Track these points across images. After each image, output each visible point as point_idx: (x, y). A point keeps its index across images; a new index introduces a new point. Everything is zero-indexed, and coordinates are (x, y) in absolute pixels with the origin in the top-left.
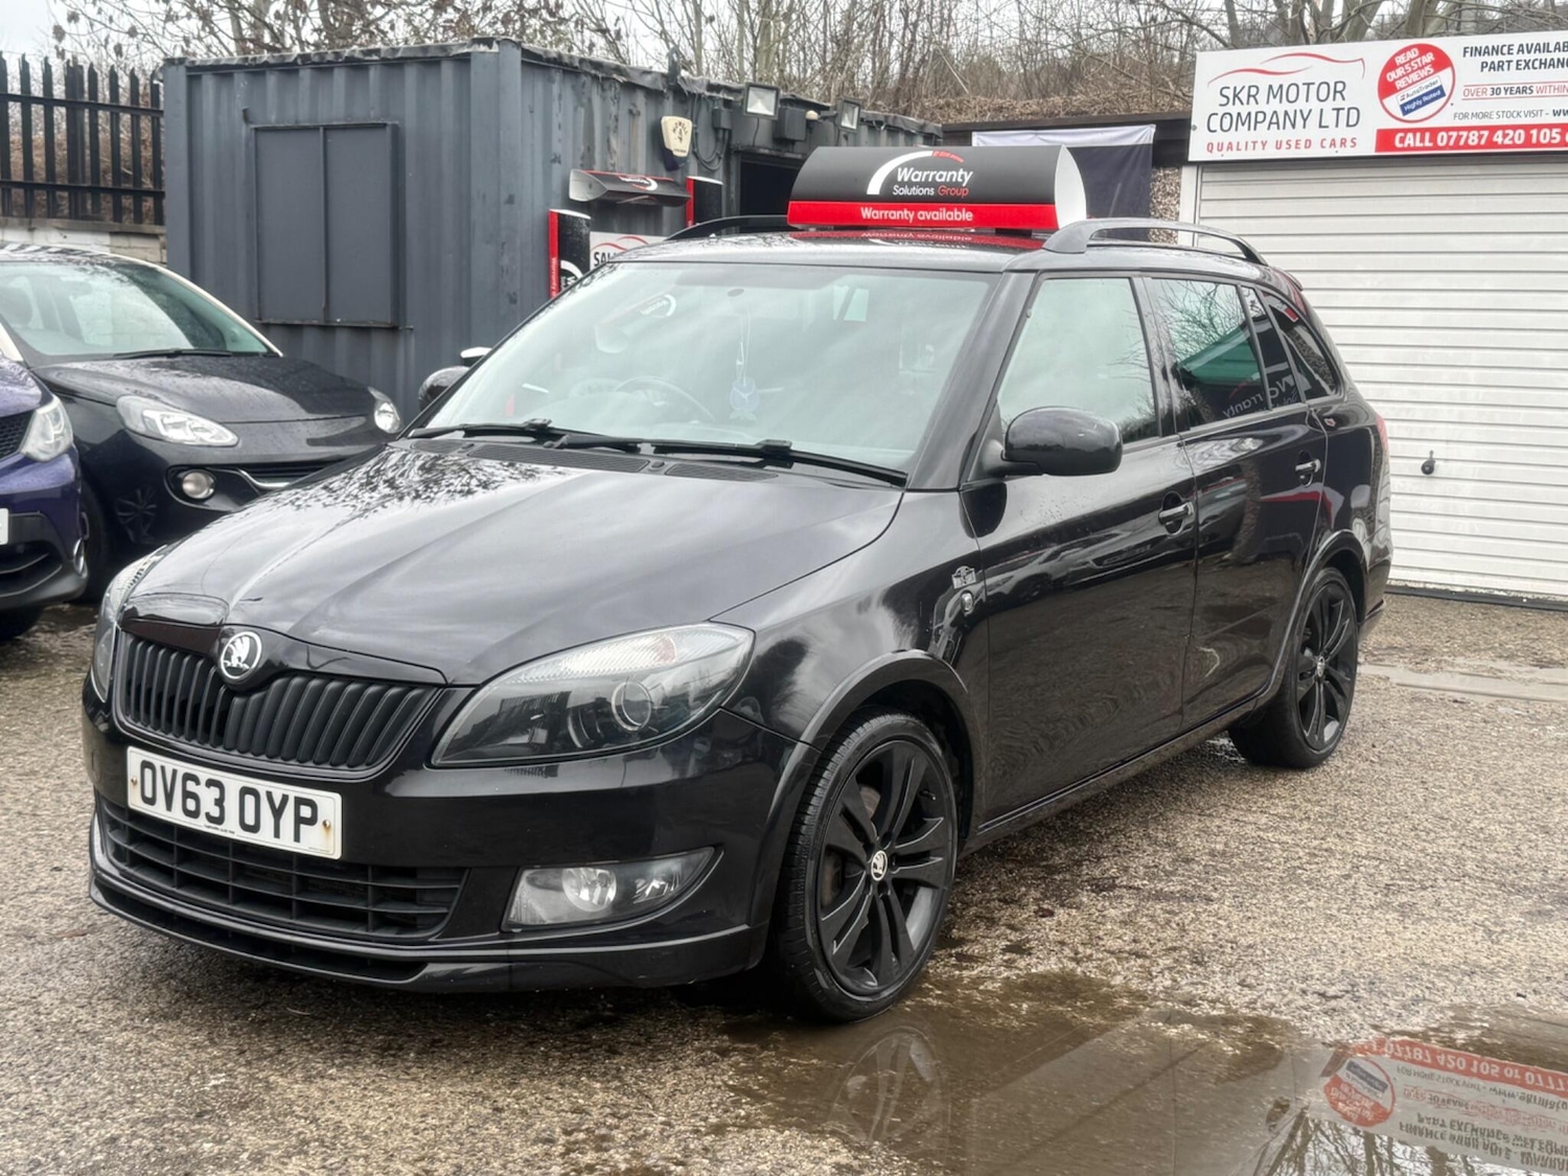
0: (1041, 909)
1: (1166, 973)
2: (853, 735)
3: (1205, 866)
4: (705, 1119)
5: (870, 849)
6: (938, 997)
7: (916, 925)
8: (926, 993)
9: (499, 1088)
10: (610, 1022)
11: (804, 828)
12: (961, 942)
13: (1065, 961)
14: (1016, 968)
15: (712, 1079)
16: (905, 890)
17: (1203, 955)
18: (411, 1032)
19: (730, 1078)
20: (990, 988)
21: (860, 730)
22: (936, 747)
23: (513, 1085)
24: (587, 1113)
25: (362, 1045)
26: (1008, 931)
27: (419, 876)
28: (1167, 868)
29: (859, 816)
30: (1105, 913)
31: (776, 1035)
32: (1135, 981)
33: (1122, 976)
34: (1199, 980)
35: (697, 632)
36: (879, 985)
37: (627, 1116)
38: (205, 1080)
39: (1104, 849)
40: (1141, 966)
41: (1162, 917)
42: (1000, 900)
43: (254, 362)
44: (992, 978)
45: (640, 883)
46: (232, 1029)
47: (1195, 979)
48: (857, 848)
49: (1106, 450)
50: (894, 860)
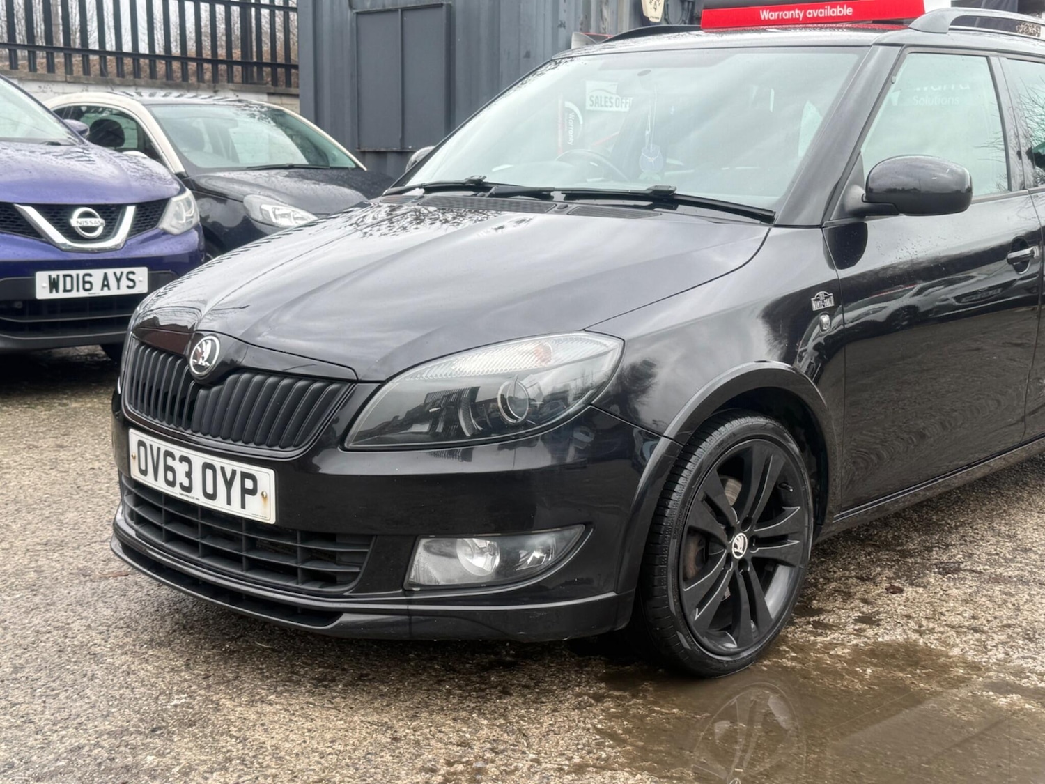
0: (892, 587)
1: (1000, 647)
2: (715, 433)
3: (1041, 555)
4: (570, 759)
5: (731, 532)
6: (793, 659)
7: (774, 598)
8: (782, 655)
9: (402, 720)
10: (509, 667)
11: (668, 511)
12: (820, 611)
13: (909, 632)
14: (865, 636)
15: (584, 722)
16: (765, 569)
17: (1035, 632)
18: (346, 666)
19: (600, 722)
20: (840, 653)
21: (721, 429)
22: (794, 447)
23: (415, 717)
24: (470, 747)
25: (303, 676)
26: (862, 605)
27: (338, 541)
28: (1007, 555)
29: (720, 503)
30: (949, 592)
31: (646, 685)
32: (972, 653)
33: (960, 648)
34: (1029, 654)
35: (571, 339)
36: (739, 647)
37: (502, 752)
38: (170, 698)
39: (953, 538)
40: (977, 640)
41: (999, 598)
42: (857, 578)
43: (343, 173)
44: (843, 645)
45: (523, 553)
46: (207, 657)
47: (1027, 654)
48: (719, 530)
49: (958, 192)
50: (753, 541)
